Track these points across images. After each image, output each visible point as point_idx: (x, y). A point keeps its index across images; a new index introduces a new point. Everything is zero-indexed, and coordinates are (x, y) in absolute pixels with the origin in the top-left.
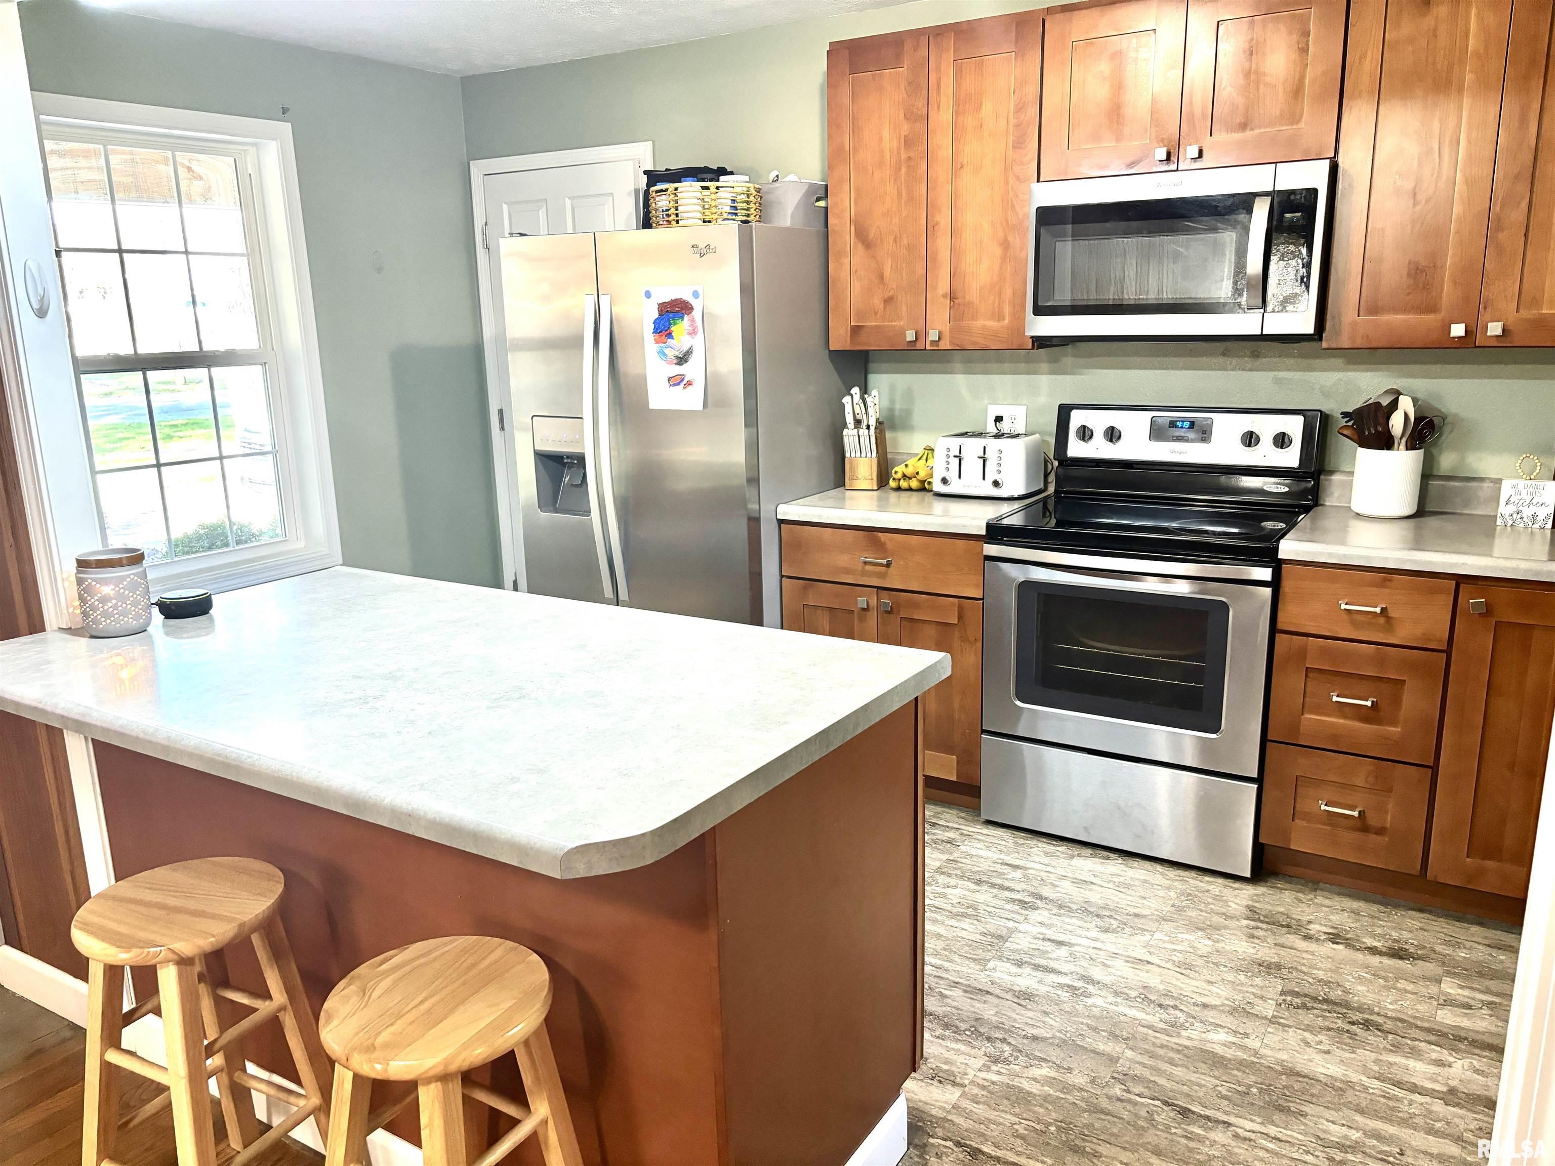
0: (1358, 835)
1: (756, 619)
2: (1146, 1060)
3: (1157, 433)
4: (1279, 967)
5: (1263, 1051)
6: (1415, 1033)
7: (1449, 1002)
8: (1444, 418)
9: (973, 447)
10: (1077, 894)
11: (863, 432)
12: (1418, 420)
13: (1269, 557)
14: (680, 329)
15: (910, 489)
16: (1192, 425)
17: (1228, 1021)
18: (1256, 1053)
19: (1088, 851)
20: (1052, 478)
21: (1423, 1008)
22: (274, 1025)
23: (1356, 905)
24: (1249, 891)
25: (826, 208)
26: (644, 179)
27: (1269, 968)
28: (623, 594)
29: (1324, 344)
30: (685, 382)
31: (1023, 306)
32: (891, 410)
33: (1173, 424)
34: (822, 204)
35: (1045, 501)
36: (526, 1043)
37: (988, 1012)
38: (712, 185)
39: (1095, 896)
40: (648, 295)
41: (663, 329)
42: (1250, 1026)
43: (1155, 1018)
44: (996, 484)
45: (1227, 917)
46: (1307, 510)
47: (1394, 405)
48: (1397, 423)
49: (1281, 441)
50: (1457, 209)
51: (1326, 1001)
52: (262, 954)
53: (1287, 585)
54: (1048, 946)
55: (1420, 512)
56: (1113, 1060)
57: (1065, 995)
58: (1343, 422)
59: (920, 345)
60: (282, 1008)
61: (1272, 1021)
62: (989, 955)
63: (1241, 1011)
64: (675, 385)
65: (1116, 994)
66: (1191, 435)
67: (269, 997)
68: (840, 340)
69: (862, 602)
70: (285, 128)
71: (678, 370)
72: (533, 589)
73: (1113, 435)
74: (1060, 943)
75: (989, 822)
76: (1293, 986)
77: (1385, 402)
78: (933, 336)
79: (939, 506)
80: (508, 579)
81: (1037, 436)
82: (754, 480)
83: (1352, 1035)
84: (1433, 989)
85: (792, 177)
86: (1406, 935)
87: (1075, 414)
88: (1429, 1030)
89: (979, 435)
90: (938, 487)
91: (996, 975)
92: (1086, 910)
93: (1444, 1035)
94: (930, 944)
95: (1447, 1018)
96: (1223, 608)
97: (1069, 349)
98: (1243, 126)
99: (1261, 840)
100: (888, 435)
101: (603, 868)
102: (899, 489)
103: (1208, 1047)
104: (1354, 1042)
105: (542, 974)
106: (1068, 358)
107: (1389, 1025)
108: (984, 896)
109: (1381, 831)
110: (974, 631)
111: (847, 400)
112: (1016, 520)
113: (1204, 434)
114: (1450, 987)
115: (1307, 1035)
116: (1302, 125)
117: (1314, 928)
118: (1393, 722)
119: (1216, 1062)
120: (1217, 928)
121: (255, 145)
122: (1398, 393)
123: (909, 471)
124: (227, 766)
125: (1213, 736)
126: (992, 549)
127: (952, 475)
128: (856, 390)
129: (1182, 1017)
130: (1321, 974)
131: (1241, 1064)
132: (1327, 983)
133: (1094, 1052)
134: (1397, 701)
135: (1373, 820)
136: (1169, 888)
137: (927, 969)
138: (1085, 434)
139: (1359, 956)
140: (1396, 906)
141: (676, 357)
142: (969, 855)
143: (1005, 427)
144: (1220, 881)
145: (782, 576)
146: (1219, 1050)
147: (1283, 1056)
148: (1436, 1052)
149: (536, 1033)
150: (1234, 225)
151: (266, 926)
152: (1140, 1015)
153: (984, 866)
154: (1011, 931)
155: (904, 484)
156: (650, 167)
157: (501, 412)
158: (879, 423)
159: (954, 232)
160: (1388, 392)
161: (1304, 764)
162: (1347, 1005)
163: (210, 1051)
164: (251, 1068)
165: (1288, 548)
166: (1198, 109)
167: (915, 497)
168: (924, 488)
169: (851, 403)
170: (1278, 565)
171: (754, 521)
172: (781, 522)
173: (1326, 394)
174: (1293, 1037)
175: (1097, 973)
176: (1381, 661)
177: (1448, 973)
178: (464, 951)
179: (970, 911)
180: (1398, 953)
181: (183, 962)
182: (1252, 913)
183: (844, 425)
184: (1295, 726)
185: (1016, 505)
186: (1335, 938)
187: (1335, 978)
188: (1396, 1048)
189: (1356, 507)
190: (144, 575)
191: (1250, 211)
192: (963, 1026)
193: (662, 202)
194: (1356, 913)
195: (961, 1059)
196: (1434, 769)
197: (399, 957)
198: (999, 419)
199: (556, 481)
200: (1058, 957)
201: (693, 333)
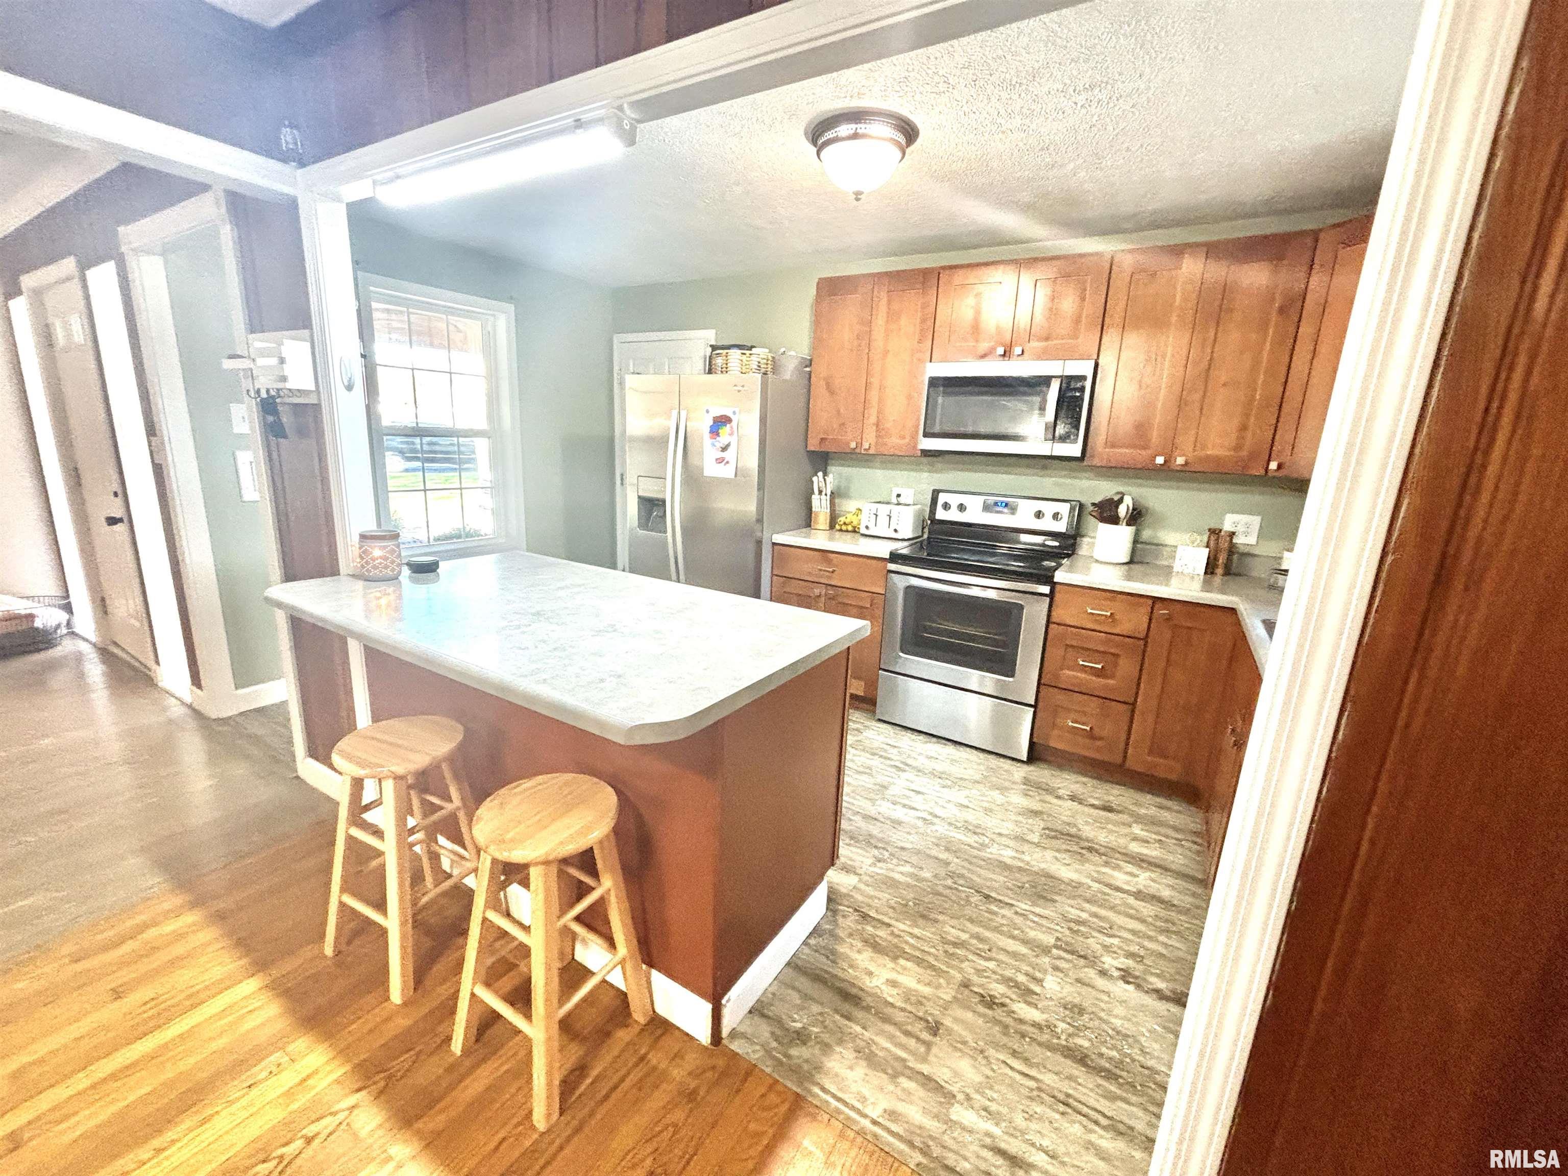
0: (1087, 741)
1: (757, 595)
2: (966, 864)
3: (987, 508)
4: (1041, 813)
5: (1033, 863)
6: (1117, 855)
7: (1135, 839)
8: (1147, 509)
9: (883, 510)
10: (929, 765)
11: (823, 497)
12: (1134, 509)
13: (1048, 579)
14: (725, 431)
15: (847, 531)
16: (1006, 505)
17: (1012, 843)
18: (1028, 863)
19: (934, 740)
20: (926, 530)
21: (1122, 841)
22: (453, 817)
23: (1085, 779)
24: (1026, 768)
25: (810, 373)
26: (710, 349)
27: (1036, 813)
28: (682, 577)
29: (1085, 463)
30: (725, 462)
31: (917, 432)
32: (839, 488)
33: (996, 504)
34: (808, 369)
35: (921, 542)
36: (601, 842)
37: (875, 829)
38: (748, 352)
39: (940, 767)
40: (708, 412)
41: (715, 431)
42: (1026, 847)
43: (971, 839)
44: (896, 531)
45: (1014, 783)
46: (1068, 556)
47: (1121, 501)
48: (1122, 511)
49: (1056, 516)
50: (1163, 392)
51: (1068, 834)
52: (448, 775)
53: (1058, 597)
54: (912, 794)
55: (1131, 562)
56: (948, 864)
57: (920, 823)
58: (1091, 508)
59: (858, 451)
60: (458, 809)
61: (1037, 845)
62: (877, 797)
63: (1021, 839)
64: (719, 463)
65: (950, 824)
66: (1006, 510)
67: (451, 801)
68: (813, 445)
69: (817, 592)
70: (511, 308)
71: (722, 455)
72: (632, 571)
73: (962, 508)
74: (918, 792)
75: (880, 720)
76: (1049, 825)
77: (1116, 498)
78: (866, 446)
79: (863, 540)
80: (620, 565)
81: (919, 507)
82: (760, 521)
83: (1082, 855)
84: (1126, 830)
85: (793, 353)
86: (1112, 798)
87: (941, 495)
88: (1125, 854)
89: (888, 503)
90: (863, 530)
91: (881, 810)
92: (933, 774)
93: (1133, 858)
94: (846, 789)
95: (1135, 848)
96: (1021, 607)
97: (940, 459)
98: (1047, 339)
99: (1035, 740)
100: (837, 501)
101: (651, 740)
102: (841, 530)
103: (1001, 859)
104: (1083, 859)
105: (613, 798)
106: (939, 463)
107: (1103, 850)
108: (876, 762)
109: (1101, 739)
110: (879, 613)
111: (815, 479)
112: (905, 551)
113: (1013, 510)
114: (1137, 830)
115: (1057, 855)
116: (1079, 340)
117: (1061, 792)
118: (1112, 677)
119: (1005, 867)
120: (1007, 789)
121: (493, 315)
122: (1123, 494)
123: (847, 521)
124: (427, 660)
125: (1011, 679)
126: (892, 567)
127: (872, 525)
128: (820, 474)
129: (987, 841)
130: (1065, 819)
131: (1020, 869)
132: (1069, 824)
133: (937, 858)
134: (1116, 665)
135: (1097, 731)
136: (979, 764)
137: (844, 804)
138: (946, 506)
139: (1086, 809)
140: (1107, 781)
141: (721, 447)
142: (867, 738)
143: (901, 500)
144: (1009, 762)
145: (773, 575)
146: (1009, 861)
147: (1043, 866)
148: (1130, 868)
149: (607, 836)
150: (1038, 394)
151: (451, 759)
152: (963, 838)
153: (876, 744)
154: (890, 784)
155: (844, 528)
156: (713, 343)
157: (622, 475)
158: (832, 493)
159: (881, 388)
160: (1118, 493)
161: (1060, 698)
162: (1080, 838)
163: (412, 832)
164: (442, 840)
165: (1060, 576)
166: (1022, 326)
167: (849, 535)
168: (855, 531)
169: (817, 480)
170: (1053, 585)
171: (759, 543)
172: (774, 544)
173: (1082, 491)
174: (1049, 854)
175: (938, 811)
176: (1107, 642)
177: (1136, 822)
178: (566, 784)
179: (868, 771)
180: (1108, 809)
181: (398, 778)
182: (1026, 781)
183: (813, 493)
184: (1057, 676)
185: (906, 544)
186: (1073, 798)
187: (1071, 820)
188: (1107, 864)
189: (1096, 556)
190: (398, 546)
191: (1048, 386)
192: (861, 838)
193: (719, 361)
194: (1085, 784)
195: (861, 858)
196: (1134, 704)
197: (527, 784)
198: (899, 496)
199: (650, 513)
200: (917, 801)
201: (731, 434)
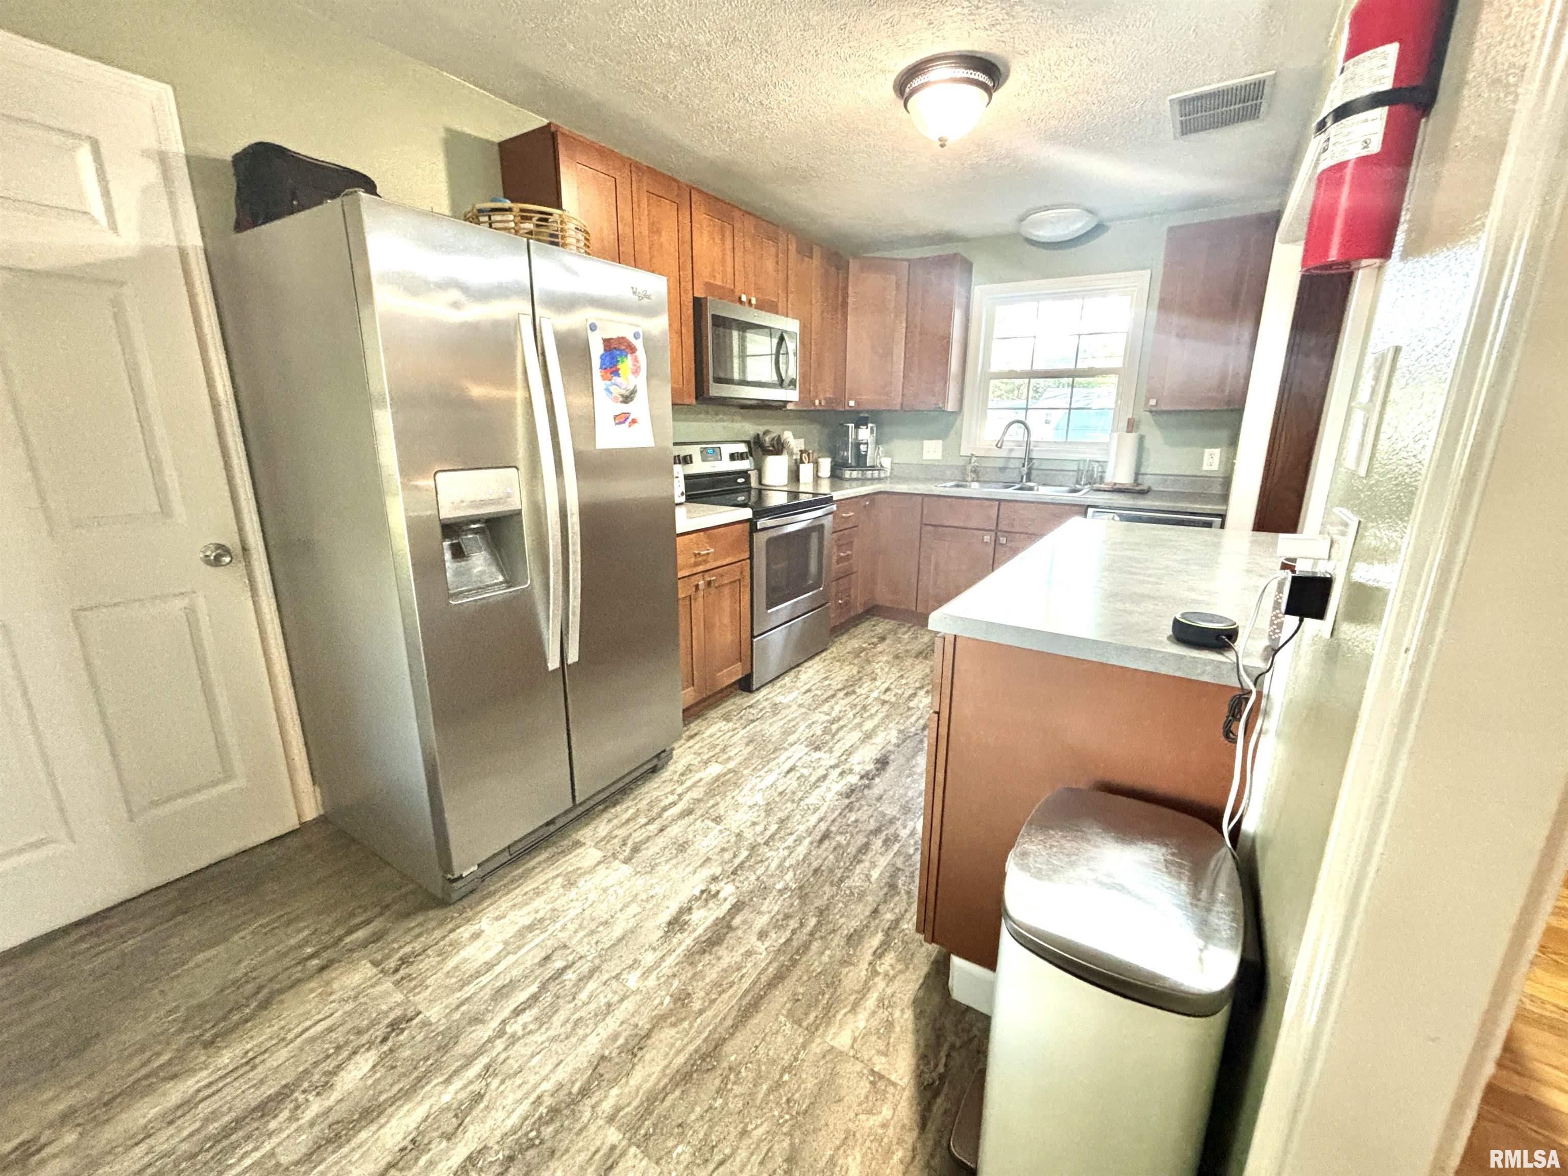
14: (625, 367)
30: (629, 420)
40: (593, 327)
41: (610, 365)
64: (620, 423)
71: (624, 408)
75: (757, 689)
110: (747, 580)
141: (622, 396)
170: (835, 503)
176: (850, 535)
201: (637, 372)
